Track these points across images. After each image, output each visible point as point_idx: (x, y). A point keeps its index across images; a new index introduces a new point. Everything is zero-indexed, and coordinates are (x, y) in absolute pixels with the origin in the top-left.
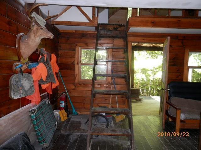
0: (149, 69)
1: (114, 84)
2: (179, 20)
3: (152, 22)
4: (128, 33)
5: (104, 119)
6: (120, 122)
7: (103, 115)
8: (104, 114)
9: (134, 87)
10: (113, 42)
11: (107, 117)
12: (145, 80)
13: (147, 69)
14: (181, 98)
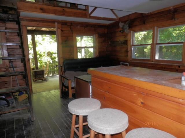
0: (54, 53)
1: (13, 67)
2: (63, 10)
3: (41, 9)
4: (20, 17)
5: (5, 102)
6: (23, 100)
7: (2, 98)
8: (4, 97)
9: (38, 69)
10: (5, 25)
11: (8, 99)
12: (51, 62)
13: (52, 52)
14: (72, 72)
